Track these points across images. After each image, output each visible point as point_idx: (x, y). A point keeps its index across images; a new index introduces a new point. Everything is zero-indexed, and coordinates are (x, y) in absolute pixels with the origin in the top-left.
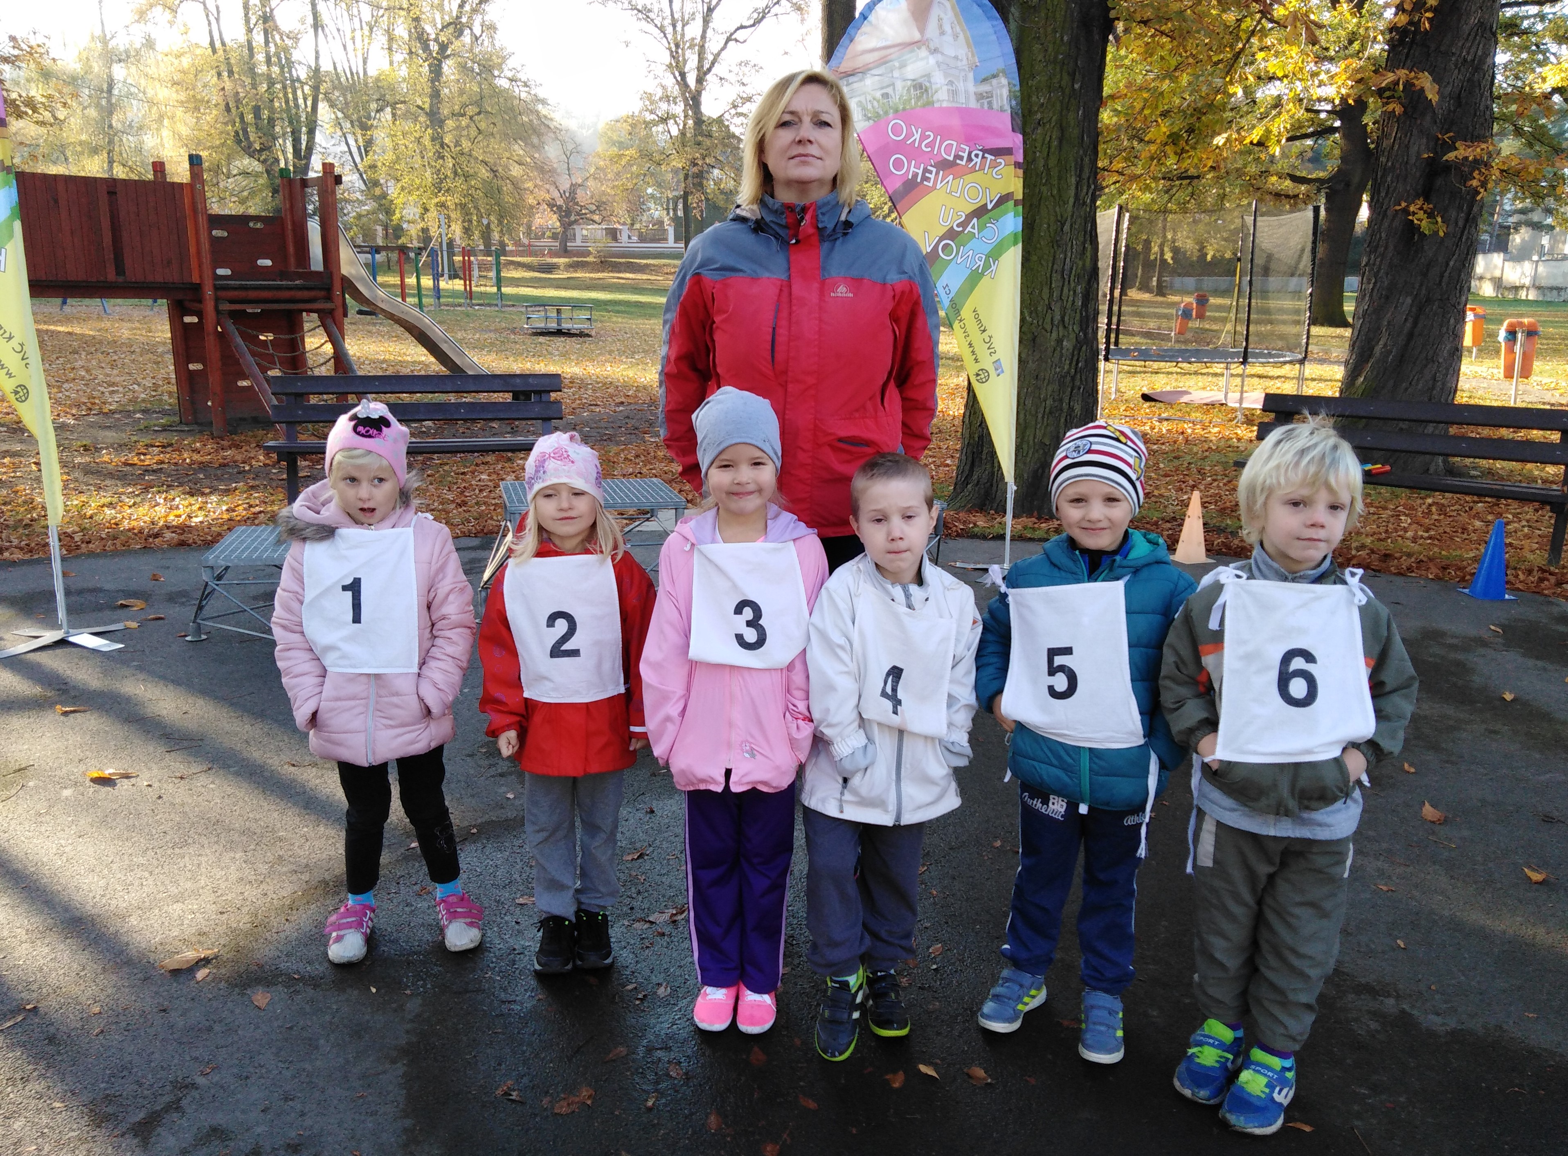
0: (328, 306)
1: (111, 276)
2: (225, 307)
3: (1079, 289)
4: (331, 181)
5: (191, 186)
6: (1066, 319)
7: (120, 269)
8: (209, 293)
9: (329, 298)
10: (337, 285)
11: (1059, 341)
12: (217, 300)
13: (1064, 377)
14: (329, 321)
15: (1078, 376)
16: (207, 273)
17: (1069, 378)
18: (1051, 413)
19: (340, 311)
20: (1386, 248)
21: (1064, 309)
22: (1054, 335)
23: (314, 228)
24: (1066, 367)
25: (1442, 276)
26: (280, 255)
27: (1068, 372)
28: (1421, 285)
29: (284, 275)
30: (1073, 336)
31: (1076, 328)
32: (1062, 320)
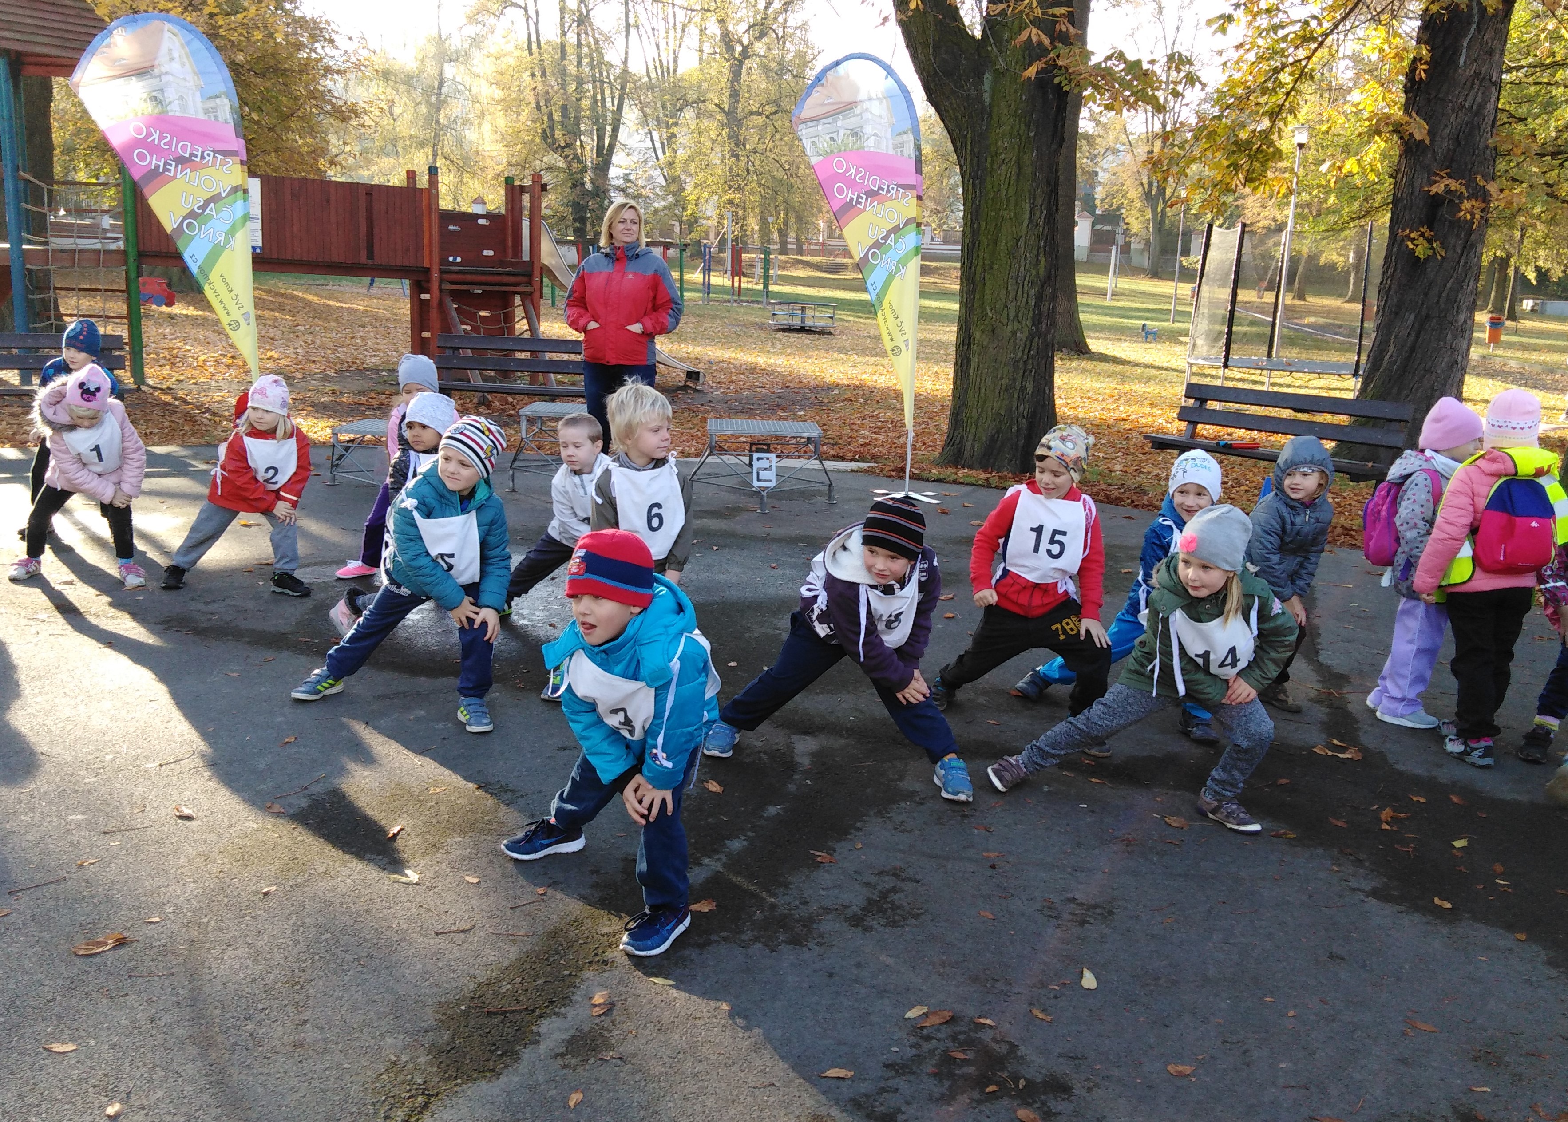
0: (528, 289)
1: (363, 259)
2: (447, 287)
3: (1032, 292)
4: (538, 189)
5: (429, 190)
6: (1020, 315)
7: (371, 254)
8: (435, 275)
9: (530, 283)
10: (537, 272)
11: (1014, 333)
12: (441, 281)
13: (1018, 361)
14: (527, 302)
15: (1030, 361)
16: (436, 259)
17: (1021, 363)
18: (1006, 390)
19: (537, 294)
20: (1395, 270)
21: (1018, 309)
22: (1010, 328)
23: (526, 224)
24: (1020, 354)
25: (1440, 297)
26: (500, 246)
27: (1022, 358)
28: (1423, 304)
29: (502, 264)
30: (1026, 329)
31: (1029, 323)
32: (1017, 316)
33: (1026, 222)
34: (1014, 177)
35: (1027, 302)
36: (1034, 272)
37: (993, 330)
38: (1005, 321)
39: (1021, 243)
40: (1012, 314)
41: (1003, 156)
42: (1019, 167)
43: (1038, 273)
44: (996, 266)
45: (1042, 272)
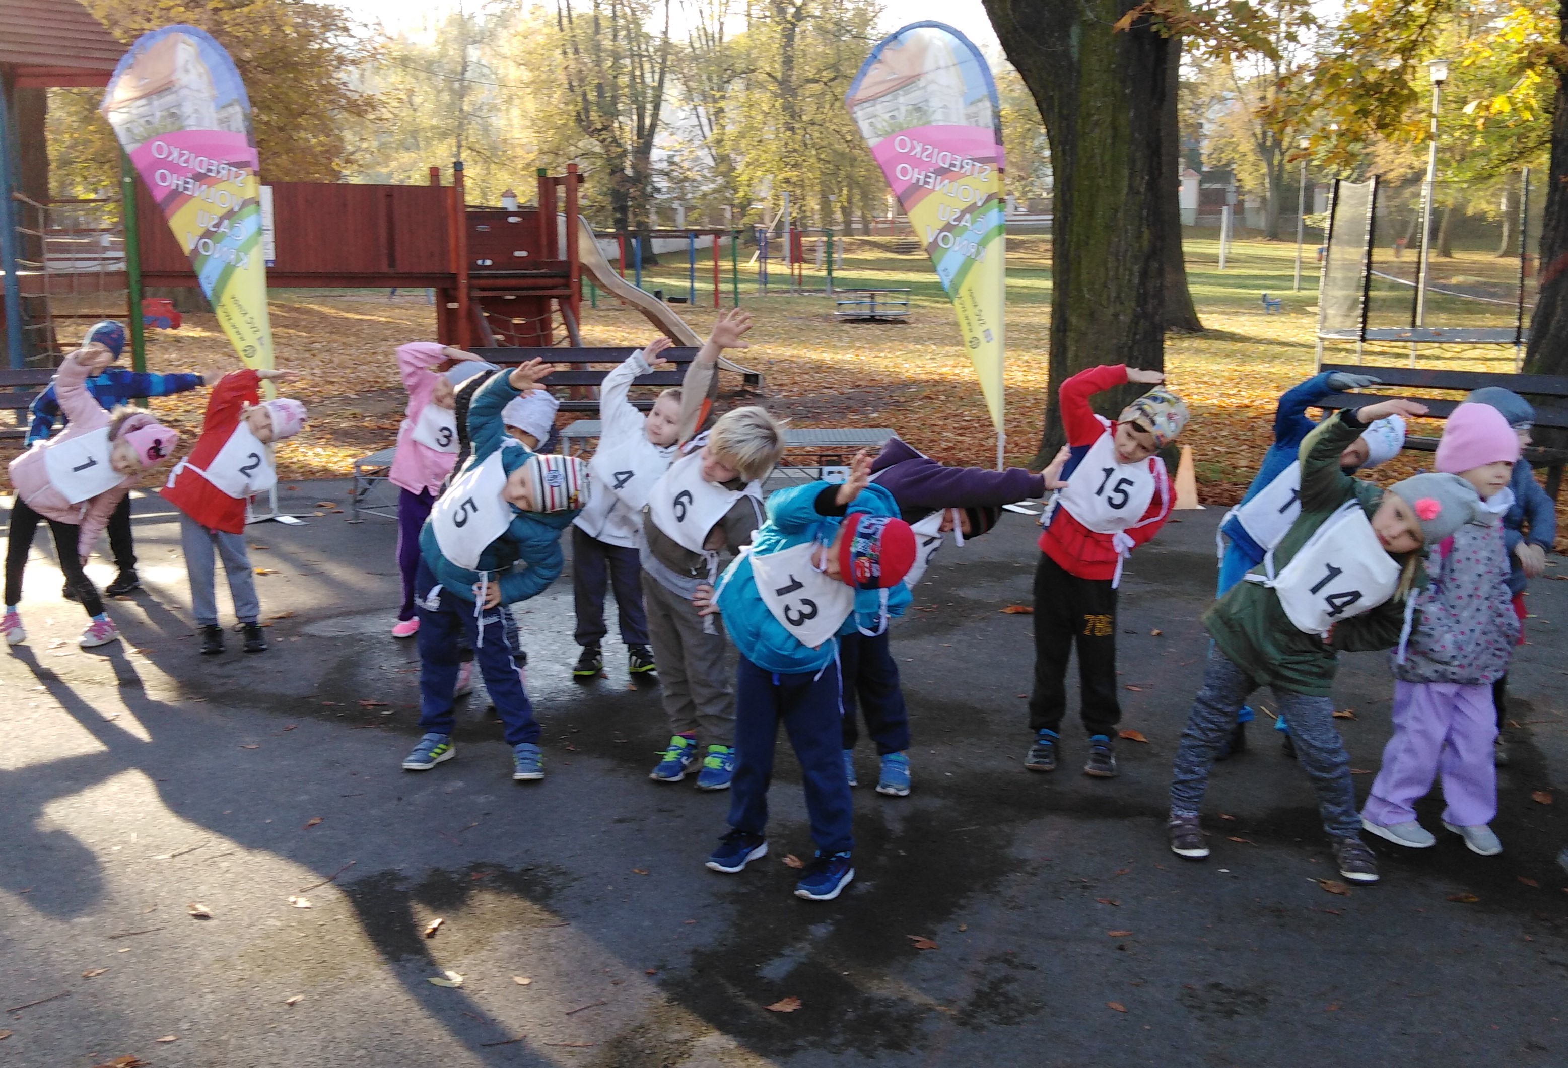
0: (567, 292)
1: (385, 268)
2: (477, 294)
4: (573, 180)
5: (453, 189)
7: (392, 263)
8: (463, 281)
9: (567, 285)
10: (575, 273)
12: (470, 287)
14: (566, 307)
16: (463, 263)
19: (576, 297)
21: (1120, 289)
22: (1111, 310)
23: (561, 220)
26: (533, 247)
29: (537, 265)
30: (1129, 311)
31: (1133, 304)
32: (1118, 297)
33: (1125, 191)
34: (1109, 141)
35: (1130, 281)
36: (1137, 245)
37: (1092, 314)
38: (1104, 303)
39: (1120, 215)
40: (1113, 294)
41: (1095, 118)
42: (1115, 128)
43: (1141, 247)
44: (1092, 242)
45: (1146, 244)
